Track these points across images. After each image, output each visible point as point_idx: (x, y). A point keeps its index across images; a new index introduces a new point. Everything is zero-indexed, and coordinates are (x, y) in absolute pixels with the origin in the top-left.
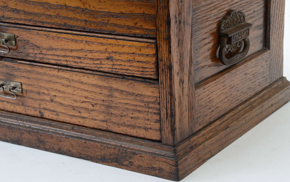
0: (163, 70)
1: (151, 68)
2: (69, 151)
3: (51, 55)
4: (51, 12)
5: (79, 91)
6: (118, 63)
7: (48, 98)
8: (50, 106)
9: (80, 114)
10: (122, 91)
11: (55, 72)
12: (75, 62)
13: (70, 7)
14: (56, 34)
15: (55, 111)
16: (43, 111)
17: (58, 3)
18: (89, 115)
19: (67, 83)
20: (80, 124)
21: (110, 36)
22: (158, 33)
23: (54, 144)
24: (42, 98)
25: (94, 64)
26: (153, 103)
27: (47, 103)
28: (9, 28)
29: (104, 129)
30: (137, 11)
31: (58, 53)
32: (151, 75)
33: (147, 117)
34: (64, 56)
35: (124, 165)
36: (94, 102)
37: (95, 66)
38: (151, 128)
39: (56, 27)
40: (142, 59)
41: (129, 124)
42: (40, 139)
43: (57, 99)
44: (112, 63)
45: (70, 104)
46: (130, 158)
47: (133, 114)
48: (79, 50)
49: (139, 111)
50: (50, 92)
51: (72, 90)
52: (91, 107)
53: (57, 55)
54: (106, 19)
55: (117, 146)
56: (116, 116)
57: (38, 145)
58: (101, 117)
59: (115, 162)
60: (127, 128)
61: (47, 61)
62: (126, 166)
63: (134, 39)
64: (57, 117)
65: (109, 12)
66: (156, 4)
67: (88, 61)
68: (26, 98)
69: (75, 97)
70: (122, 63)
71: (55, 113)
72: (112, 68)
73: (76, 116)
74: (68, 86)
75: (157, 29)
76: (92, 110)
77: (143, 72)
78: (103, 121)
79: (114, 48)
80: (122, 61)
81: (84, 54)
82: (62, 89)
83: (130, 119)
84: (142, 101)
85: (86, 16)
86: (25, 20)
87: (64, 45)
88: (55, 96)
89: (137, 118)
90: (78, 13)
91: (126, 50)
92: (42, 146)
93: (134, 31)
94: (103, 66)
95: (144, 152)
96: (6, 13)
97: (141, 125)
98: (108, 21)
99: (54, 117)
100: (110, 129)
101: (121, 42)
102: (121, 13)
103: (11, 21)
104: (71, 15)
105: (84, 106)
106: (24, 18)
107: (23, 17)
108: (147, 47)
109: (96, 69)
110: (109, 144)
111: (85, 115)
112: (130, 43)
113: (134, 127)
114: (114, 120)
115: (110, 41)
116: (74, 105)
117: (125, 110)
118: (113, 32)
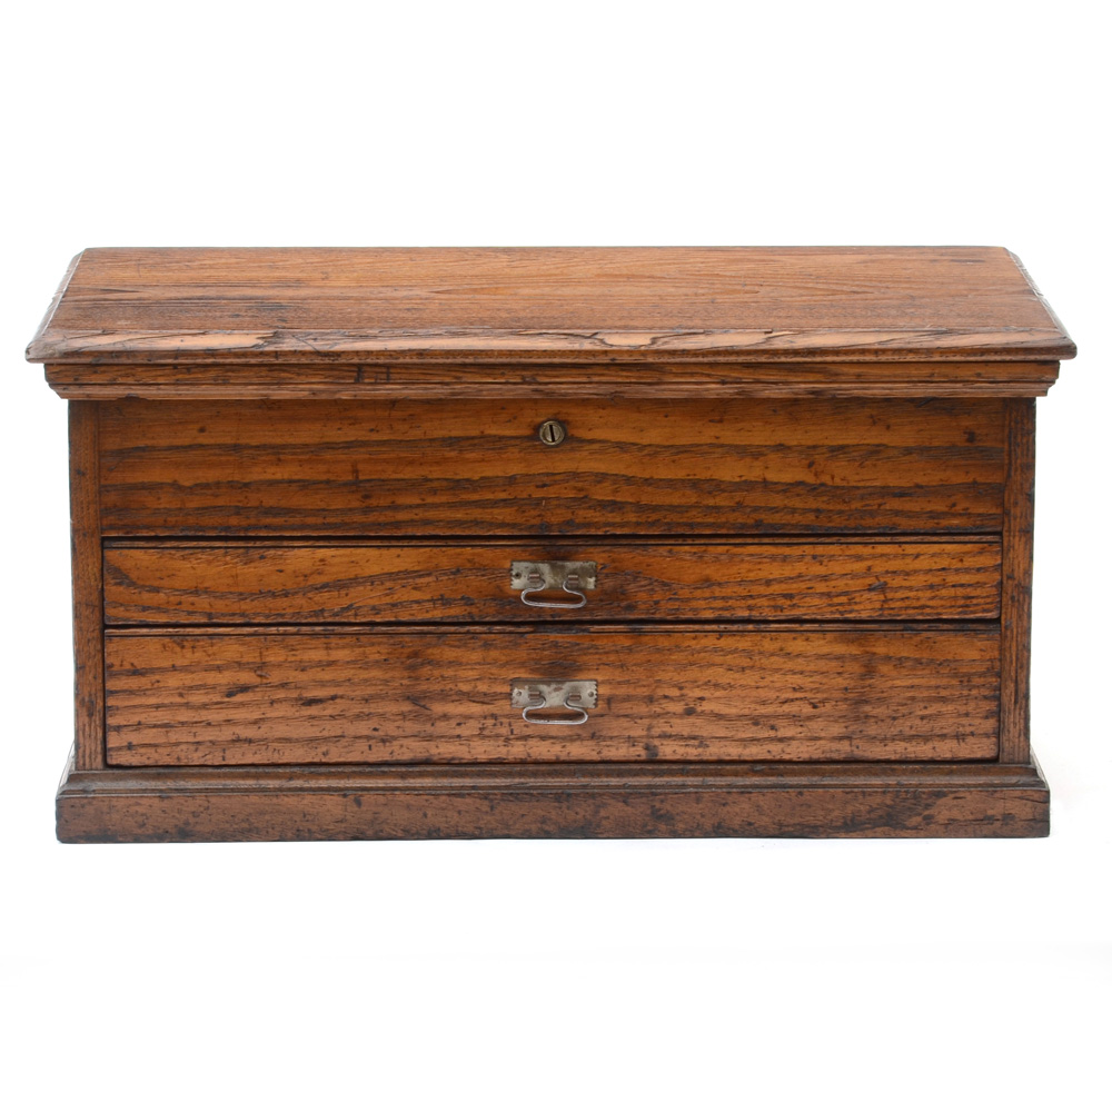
0: (1013, 598)
1: (988, 597)
2: (750, 824)
3: (706, 599)
4: (721, 501)
5: (776, 677)
6: (899, 595)
7: (679, 708)
8: (683, 726)
9: (772, 734)
10: (900, 659)
11: (710, 641)
12: (775, 608)
13: (776, 483)
14: (726, 548)
15: (694, 738)
16: (656, 742)
17: (743, 479)
18: (800, 729)
19: (745, 662)
20: (769, 757)
21: (882, 539)
22: (1006, 520)
23: (703, 816)
24: (658, 710)
25: (830, 605)
26: (982, 675)
27: (674, 721)
28: (580, 549)
29: (842, 757)
30: (959, 478)
31: (727, 591)
32: (984, 611)
33: (963, 709)
34: (744, 598)
35: (908, 828)
36: (819, 696)
37: (833, 609)
38: (972, 734)
39: (732, 532)
40: (965, 579)
41: (914, 733)
42: (660, 810)
43: (706, 707)
44: (882, 597)
45: (746, 712)
46: (927, 806)
47: (926, 708)
48: (792, 578)
49: (943, 700)
50: (684, 692)
51: (757, 677)
52: (807, 710)
53: (723, 598)
54: (874, 503)
55: (888, 786)
56: (878, 720)
57: (649, 828)
58: (837, 729)
59: (885, 825)
60: (908, 745)
61: (690, 615)
62: (915, 828)
63: (944, 539)
64: (700, 750)
65: (883, 488)
66: (1007, 462)
67: (816, 601)
68: (606, 718)
69: (763, 693)
70: (911, 594)
71: (696, 742)
72: (880, 609)
73: (758, 740)
74: (743, 669)
75: (1006, 513)
76: (809, 718)
77: (967, 606)
78: (841, 738)
79: (893, 562)
80: (910, 589)
81: (803, 586)
82: (726, 678)
83: (918, 722)
84: (956, 675)
85: (819, 499)
86: (638, 524)
87: (750, 571)
88: (700, 699)
89: (939, 715)
90: (798, 495)
91: (923, 563)
92: (663, 827)
93: (945, 523)
94: (856, 607)
95: (962, 786)
96: (581, 512)
97: (945, 731)
98: (880, 505)
99: (692, 753)
100: (859, 753)
101: (910, 549)
102: (918, 486)
103: (593, 532)
104: (777, 501)
105: (787, 710)
106: (634, 520)
107: (632, 518)
108: (981, 552)
109: (837, 616)
110: (866, 786)
111: (789, 732)
112: (936, 548)
113: (926, 739)
114: (872, 730)
115: (880, 549)
116: (757, 713)
117: (904, 702)
118: (891, 529)
